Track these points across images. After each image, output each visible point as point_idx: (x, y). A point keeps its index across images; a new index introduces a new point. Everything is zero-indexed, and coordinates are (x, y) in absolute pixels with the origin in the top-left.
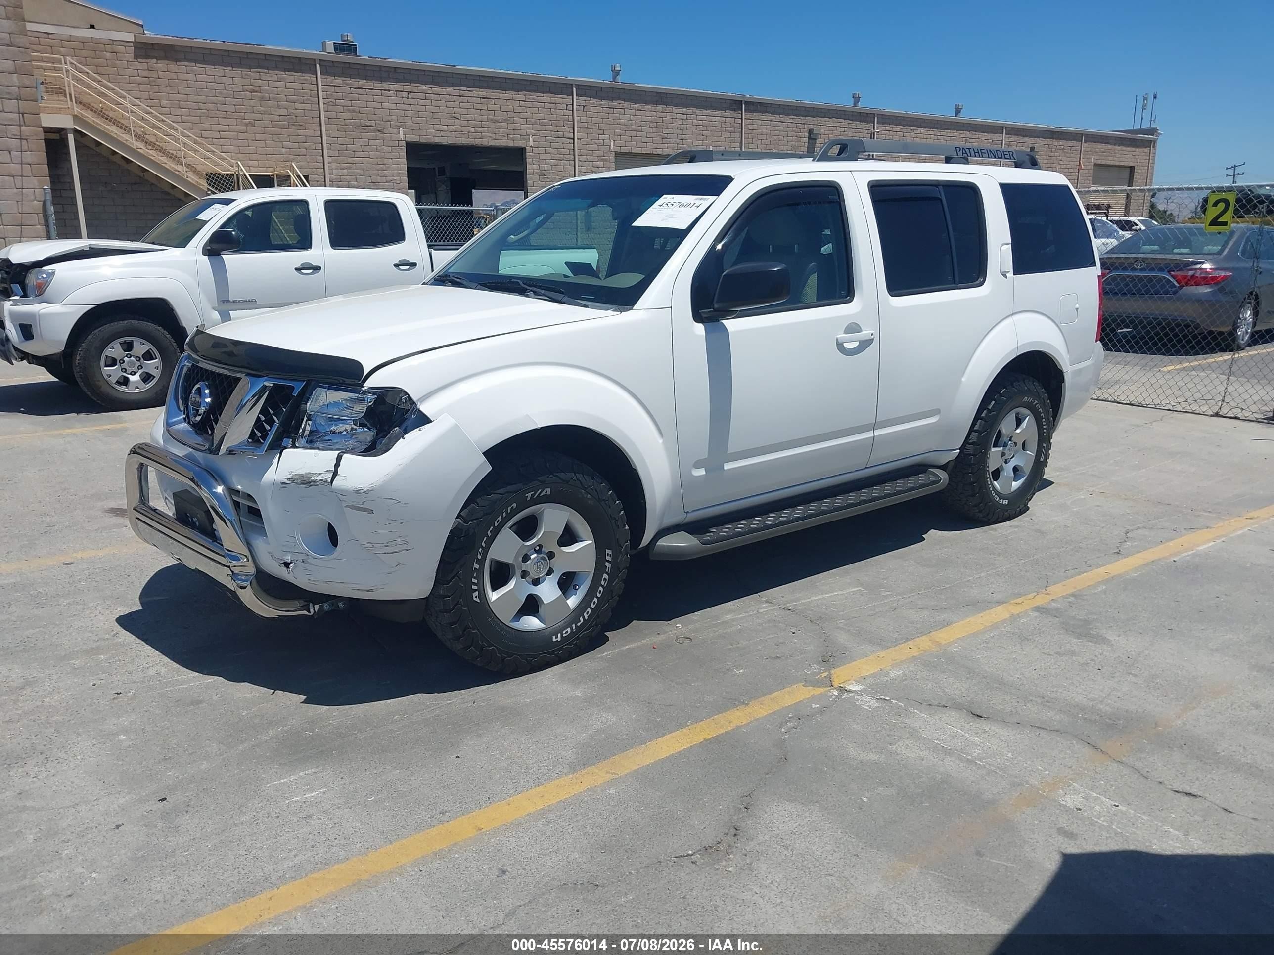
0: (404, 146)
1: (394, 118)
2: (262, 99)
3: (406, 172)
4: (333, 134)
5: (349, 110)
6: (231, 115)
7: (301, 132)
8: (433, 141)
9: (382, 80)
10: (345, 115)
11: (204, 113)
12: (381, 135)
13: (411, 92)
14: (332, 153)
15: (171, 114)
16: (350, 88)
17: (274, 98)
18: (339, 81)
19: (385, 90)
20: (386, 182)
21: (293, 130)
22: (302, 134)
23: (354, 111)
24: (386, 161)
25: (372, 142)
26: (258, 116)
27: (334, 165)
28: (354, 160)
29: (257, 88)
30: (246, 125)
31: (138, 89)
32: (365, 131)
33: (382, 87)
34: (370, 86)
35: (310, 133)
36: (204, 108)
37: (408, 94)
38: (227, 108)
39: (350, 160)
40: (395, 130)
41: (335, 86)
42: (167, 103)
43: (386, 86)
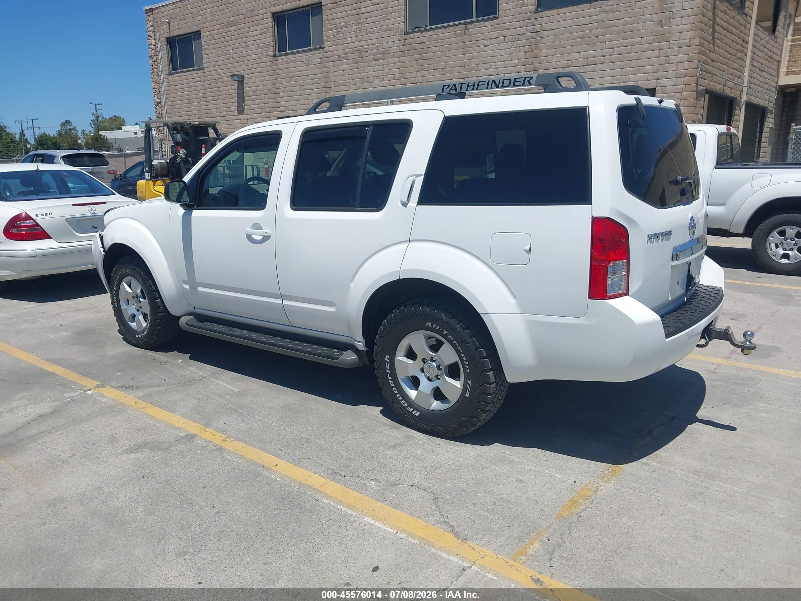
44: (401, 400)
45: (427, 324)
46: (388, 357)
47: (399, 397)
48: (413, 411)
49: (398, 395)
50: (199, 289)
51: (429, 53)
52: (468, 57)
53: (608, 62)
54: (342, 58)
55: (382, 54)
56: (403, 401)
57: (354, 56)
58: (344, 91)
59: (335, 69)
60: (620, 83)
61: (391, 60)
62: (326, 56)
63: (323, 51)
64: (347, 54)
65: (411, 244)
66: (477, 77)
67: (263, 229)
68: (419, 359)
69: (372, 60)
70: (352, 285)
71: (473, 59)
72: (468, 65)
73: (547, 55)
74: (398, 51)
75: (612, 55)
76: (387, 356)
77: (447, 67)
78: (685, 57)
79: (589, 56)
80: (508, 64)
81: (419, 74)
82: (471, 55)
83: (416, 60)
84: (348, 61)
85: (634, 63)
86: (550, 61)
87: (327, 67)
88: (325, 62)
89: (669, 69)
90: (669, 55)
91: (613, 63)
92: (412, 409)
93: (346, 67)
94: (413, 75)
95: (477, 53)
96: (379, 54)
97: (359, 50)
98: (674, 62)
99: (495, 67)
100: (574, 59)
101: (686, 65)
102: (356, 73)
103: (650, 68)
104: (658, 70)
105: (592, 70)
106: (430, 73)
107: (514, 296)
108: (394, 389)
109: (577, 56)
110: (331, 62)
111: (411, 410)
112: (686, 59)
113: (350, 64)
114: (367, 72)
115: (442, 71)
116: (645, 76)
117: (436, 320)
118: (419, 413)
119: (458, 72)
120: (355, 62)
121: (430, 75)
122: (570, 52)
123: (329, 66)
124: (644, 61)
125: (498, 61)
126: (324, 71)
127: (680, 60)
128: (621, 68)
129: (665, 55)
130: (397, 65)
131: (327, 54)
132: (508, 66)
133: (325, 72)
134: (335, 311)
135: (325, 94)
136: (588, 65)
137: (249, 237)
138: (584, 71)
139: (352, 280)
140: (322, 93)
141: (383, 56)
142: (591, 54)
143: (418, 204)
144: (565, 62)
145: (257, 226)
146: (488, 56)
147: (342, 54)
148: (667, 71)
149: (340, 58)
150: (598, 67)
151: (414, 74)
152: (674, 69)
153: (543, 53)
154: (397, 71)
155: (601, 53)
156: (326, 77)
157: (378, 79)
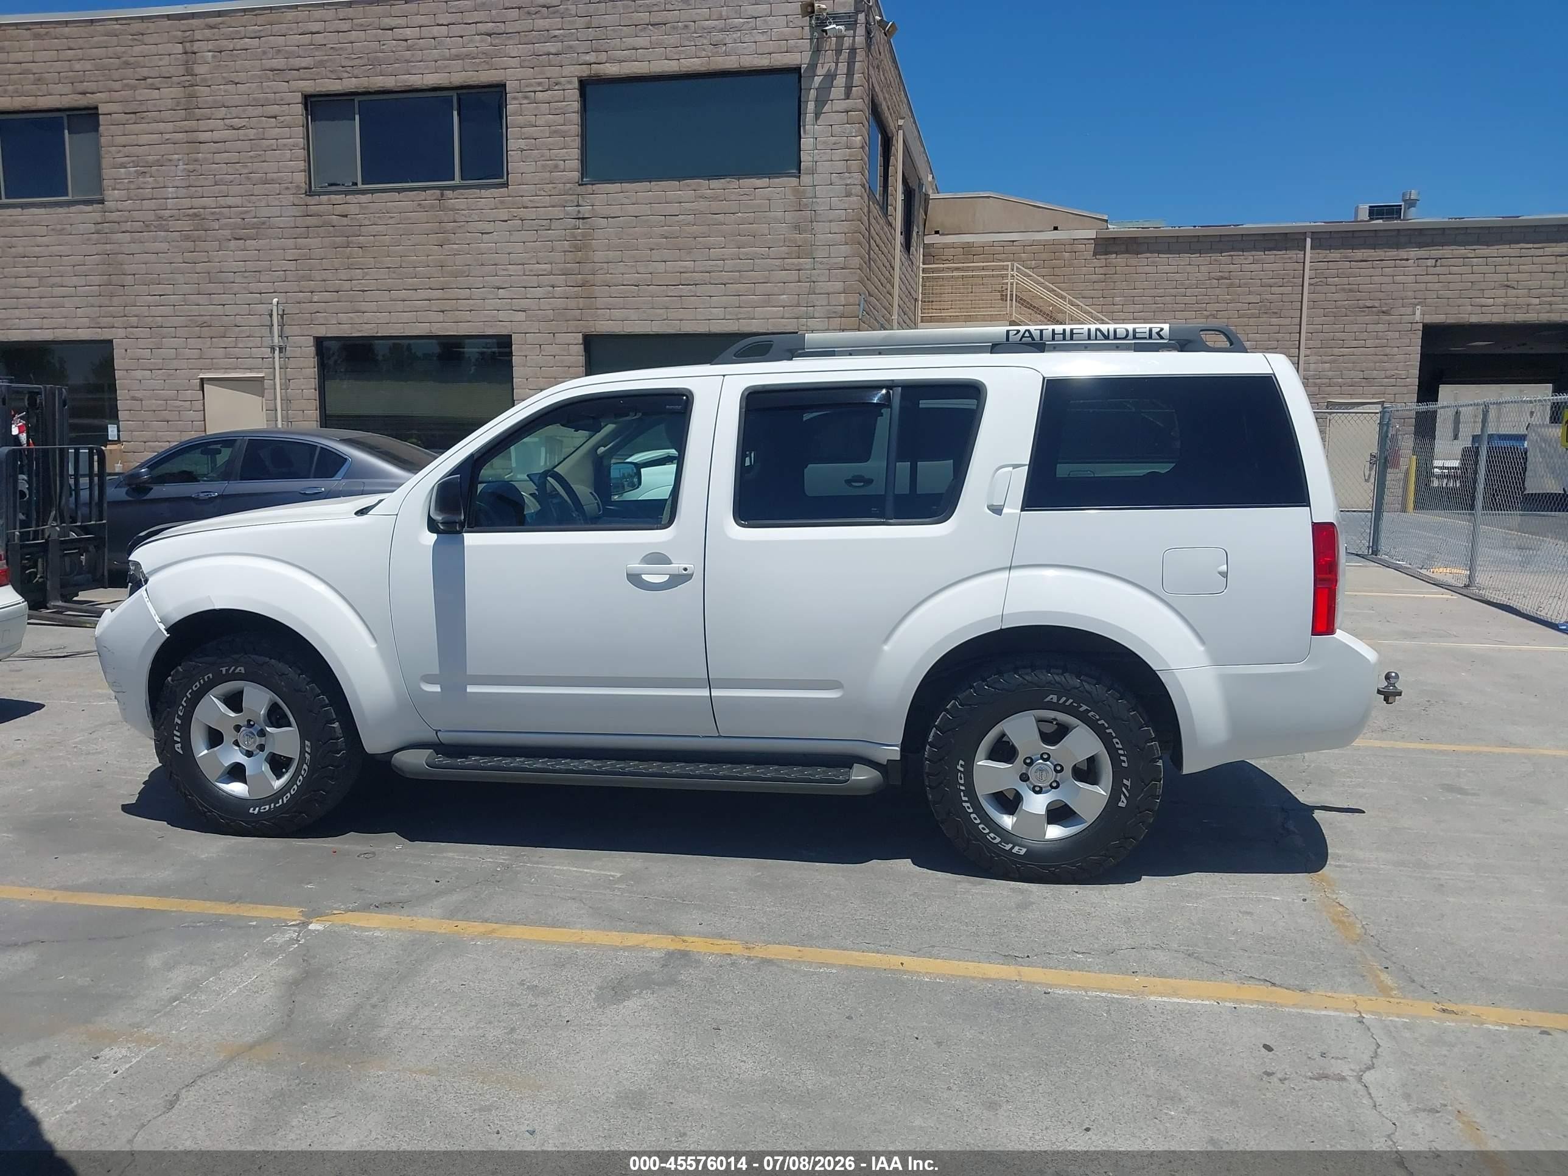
0: (1419, 330)
1: (1410, 294)
2: (1231, 286)
3: (1419, 364)
4: (1317, 320)
5: (1344, 290)
6: (1191, 307)
7: (1274, 321)
8: (1467, 320)
9: (1398, 246)
10: (1336, 296)
11: (1160, 307)
12: (1387, 318)
13: (1440, 259)
14: (1311, 343)
15: (1122, 312)
16: (1350, 261)
17: (1245, 284)
18: (1335, 255)
19: (1401, 260)
20: (1386, 378)
21: (1264, 319)
22: (1275, 324)
23: (1351, 291)
24: (1388, 350)
25: (1370, 327)
26: (1223, 306)
27: (1313, 359)
28: (1341, 352)
29: (1227, 275)
30: (1207, 317)
31: (1092, 288)
32: (1363, 314)
33: (1398, 256)
34: (1379, 256)
35: (1288, 321)
36: (1160, 302)
37: (1437, 261)
38: (1187, 300)
39: (1336, 351)
40: (1409, 310)
41: (1328, 262)
42: (1120, 300)
43: (1403, 254)
44: (988, 834)
45: (1048, 699)
46: (963, 763)
47: (983, 828)
48: (1012, 848)
49: (981, 826)
50: (470, 689)
51: (363, 236)
52: (449, 251)
53: (716, 282)
54: (153, 227)
55: (254, 228)
56: (992, 835)
57: (185, 225)
58: (160, 295)
59: (134, 248)
60: (740, 319)
61: (276, 243)
62: (110, 219)
63: (102, 208)
64: (164, 220)
65: (1015, 573)
66: (470, 289)
67: (673, 561)
68: (1020, 760)
69: (229, 238)
70: (886, 648)
71: (460, 255)
72: (449, 265)
73: (606, 260)
74: (293, 225)
75: (722, 271)
76: (961, 762)
77: (404, 265)
78: (839, 286)
79: (682, 270)
80: (531, 271)
81: (343, 274)
82: (455, 246)
83: (336, 246)
84: (168, 235)
85: (760, 288)
86: (612, 272)
87: (112, 242)
88: (107, 231)
89: (817, 303)
90: (815, 280)
91: (725, 285)
92: (1010, 846)
93: (164, 246)
94: (328, 275)
95: (468, 244)
96: (247, 227)
97: (195, 215)
98: (822, 291)
99: (505, 273)
100: (657, 271)
101: (843, 299)
102: (190, 261)
103: (786, 299)
104: (799, 303)
105: (689, 295)
106: (367, 274)
107: (1202, 640)
108: (973, 816)
109: (661, 267)
110: (124, 232)
111: (1008, 847)
112: (842, 290)
113: (173, 241)
114: (217, 260)
115: (394, 272)
116: (778, 311)
117: (1064, 691)
118: (1024, 850)
119: (429, 276)
120: (187, 238)
121: (367, 277)
122: (649, 259)
123: (119, 242)
124: (776, 286)
125: (512, 263)
126: (107, 250)
127: (832, 290)
128: (739, 295)
129: (808, 280)
130: (291, 254)
131: (114, 216)
132: (532, 273)
133: (109, 252)
134: (842, 696)
135: (111, 299)
136: (682, 285)
137: (635, 579)
138: (676, 295)
139: (886, 640)
140: (100, 296)
141: (257, 232)
142: (685, 267)
143: (1022, 510)
144: (639, 275)
145: (658, 558)
146: (491, 252)
147: (153, 218)
148: (814, 306)
149: (147, 227)
150: (700, 289)
151: (331, 274)
152: (824, 303)
153: (599, 256)
154: (292, 265)
155: (704, 266)
156: (111, 262)
157: (246, 277)
